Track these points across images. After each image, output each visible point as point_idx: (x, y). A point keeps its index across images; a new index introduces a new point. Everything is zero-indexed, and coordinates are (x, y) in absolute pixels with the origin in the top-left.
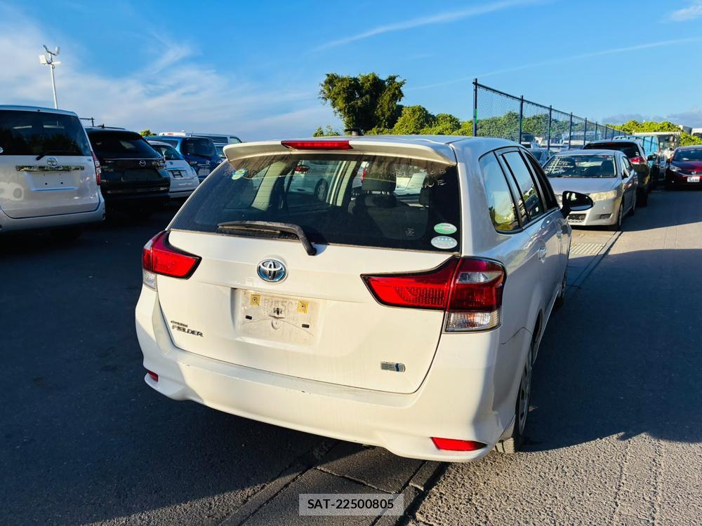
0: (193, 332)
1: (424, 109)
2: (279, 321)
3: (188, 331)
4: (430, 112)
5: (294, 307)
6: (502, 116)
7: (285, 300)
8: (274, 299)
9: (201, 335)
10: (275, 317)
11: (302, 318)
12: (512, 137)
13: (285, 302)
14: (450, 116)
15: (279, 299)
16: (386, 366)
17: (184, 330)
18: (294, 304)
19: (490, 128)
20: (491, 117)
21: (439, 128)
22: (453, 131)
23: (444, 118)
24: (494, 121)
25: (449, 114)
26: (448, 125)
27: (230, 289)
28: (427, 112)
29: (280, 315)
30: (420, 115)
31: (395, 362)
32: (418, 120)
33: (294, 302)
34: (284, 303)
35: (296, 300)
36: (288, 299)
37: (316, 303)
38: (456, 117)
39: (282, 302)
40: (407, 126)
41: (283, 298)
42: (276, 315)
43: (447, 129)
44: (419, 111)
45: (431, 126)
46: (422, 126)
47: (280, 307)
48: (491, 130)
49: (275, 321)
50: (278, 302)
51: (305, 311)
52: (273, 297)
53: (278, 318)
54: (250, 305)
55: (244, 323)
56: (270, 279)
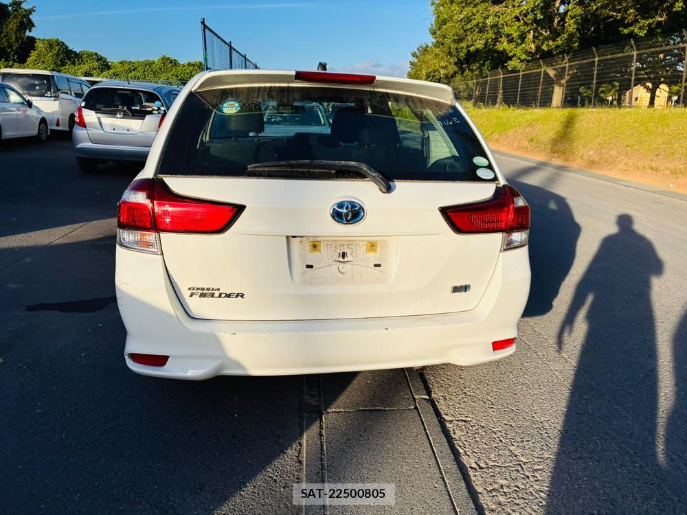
0: (228, 296)
1: (63, 43)
2: (347, 265)
3: (220, 296)
4: (70, 48)
5: (363, 248)
6: (156, 60)
7: (351, 243)
8: (338, 243)
9: (242, 296)
10: (341, 262)
11: (373, 258)
12: (169, 83)
13: (352, 244)
14: (96, 54)
15: (345, 243)
16: (456, 289)
17: (213, 295)
18: (361, 244)
19: (144, 71)
20: (143, 60)
21: (85, 67)
22: (102, 71)
23: (90, 55)
24: (149, 64)
25: (94, 51)
26: (96, 64)
27: (285, 239)
28: (67, 47)
29: (346, 259)
30: (59, 50)
31: (464, 284)
32: (58, 55)
33: (361, 243)
34: (350, 246)
35: (364, 240)
36: (355, 241)
37: (386, 242)
38: (103, 55)
39: (348, 245)
40: (43, 62)
41: (349, 241)
42: (341, 259)
43: (95, 69)
44: (58, 45)
45: (74, 64)
46: (63, 64)
47: (346, 250)
48: (146, 73)
49: (341, 266)
50: (343, 245)
51: (375, 251)
52: (336, 241)
53: (344, 262)
54: (310, 254)
55: (304, 273)
56: (348, 221)
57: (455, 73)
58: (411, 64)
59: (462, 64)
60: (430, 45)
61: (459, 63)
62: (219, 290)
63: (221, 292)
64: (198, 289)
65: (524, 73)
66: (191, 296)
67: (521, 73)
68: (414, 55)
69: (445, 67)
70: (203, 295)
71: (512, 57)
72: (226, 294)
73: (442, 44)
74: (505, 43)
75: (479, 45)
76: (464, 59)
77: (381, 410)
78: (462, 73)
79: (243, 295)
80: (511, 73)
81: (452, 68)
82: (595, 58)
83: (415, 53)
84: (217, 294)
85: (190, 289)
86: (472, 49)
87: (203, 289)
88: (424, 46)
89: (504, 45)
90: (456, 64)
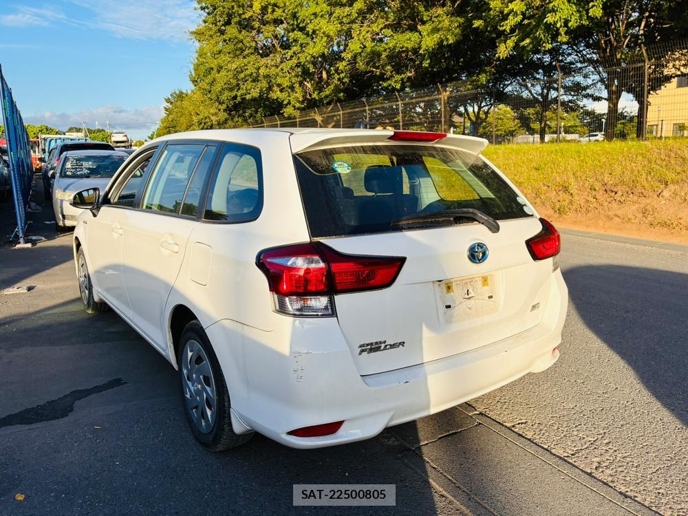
0: (392, 346)
2: (471, 300)
5: (480, 284)
7: (471, 280)
8: (464, 282)
10: (467, 299)
13: (474, 281)
18: (479, 281)
29: (470, 296)
31: (537, 302)
34: (471, 284)
35: (482, 276)
36: (474, 278)
37: (493, 275)
39: (470, 282)
42: (467, 296)
47: (469, 287)
49: (467, 302)
50: (467, 283)
51: (487, 285)
52: (462, 280)
53: (469, 298)
54: (448, 295)
55: (445, 313)
56: (479, 260)
57: (226, 120)
58: (166, 110)
59: (231, 111)
60: (189, 92)
61: (228, 110)
62: (385, 342)
63: (386, 344)
64: (368, 345)
65: (301, 119)
66: (360, 354)
67: (298, 120)
68: (168, 101)
69: (216, 114)
70: (371, 350)
71: (287, 105)
72: (391, 345)
73: (210, 92)
74: (278, 93)
75: (255, 93)
76: (232, 106)
77: (456, 433)
78: (232, 119)
79: (404, 343)
80: (286, 120)
81: (223, 116)
82: (365, 106)
83: (169, 99)
84: (383, 346)
85: (360, 347)
86: (248, 97)
87: (372, 344)
88: (178, 92)
89: (276, 94)
90: (225, 110)
